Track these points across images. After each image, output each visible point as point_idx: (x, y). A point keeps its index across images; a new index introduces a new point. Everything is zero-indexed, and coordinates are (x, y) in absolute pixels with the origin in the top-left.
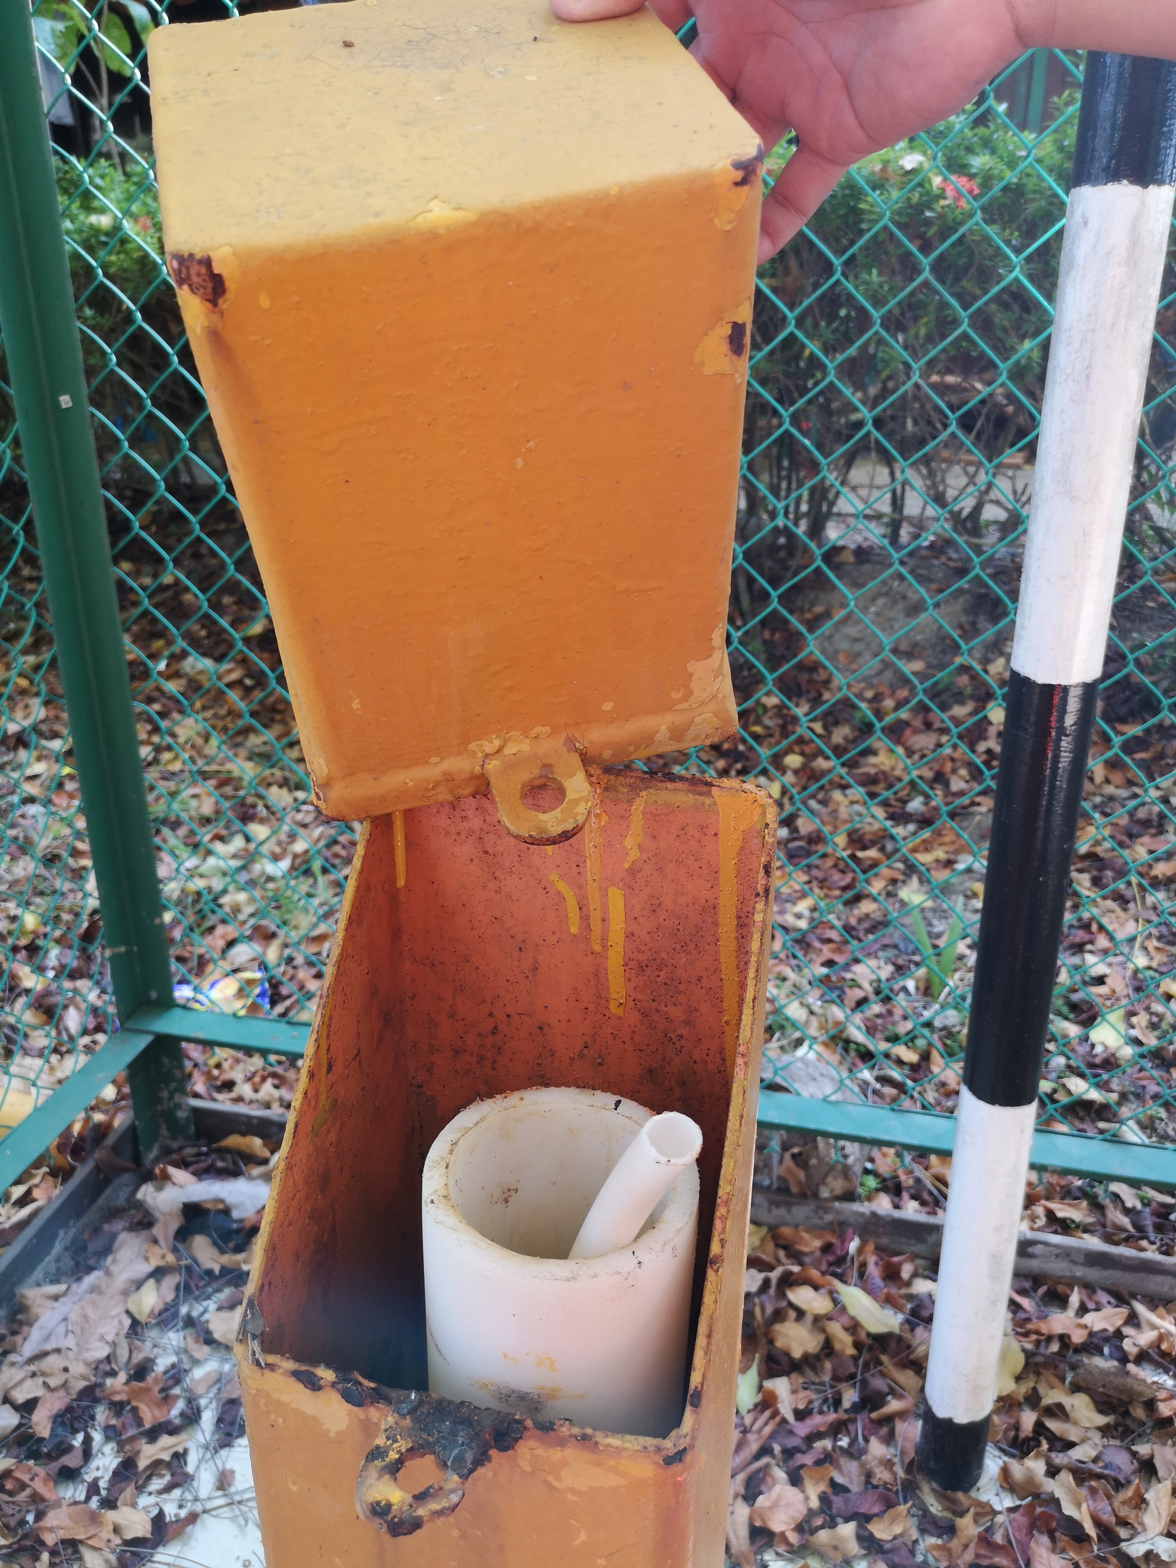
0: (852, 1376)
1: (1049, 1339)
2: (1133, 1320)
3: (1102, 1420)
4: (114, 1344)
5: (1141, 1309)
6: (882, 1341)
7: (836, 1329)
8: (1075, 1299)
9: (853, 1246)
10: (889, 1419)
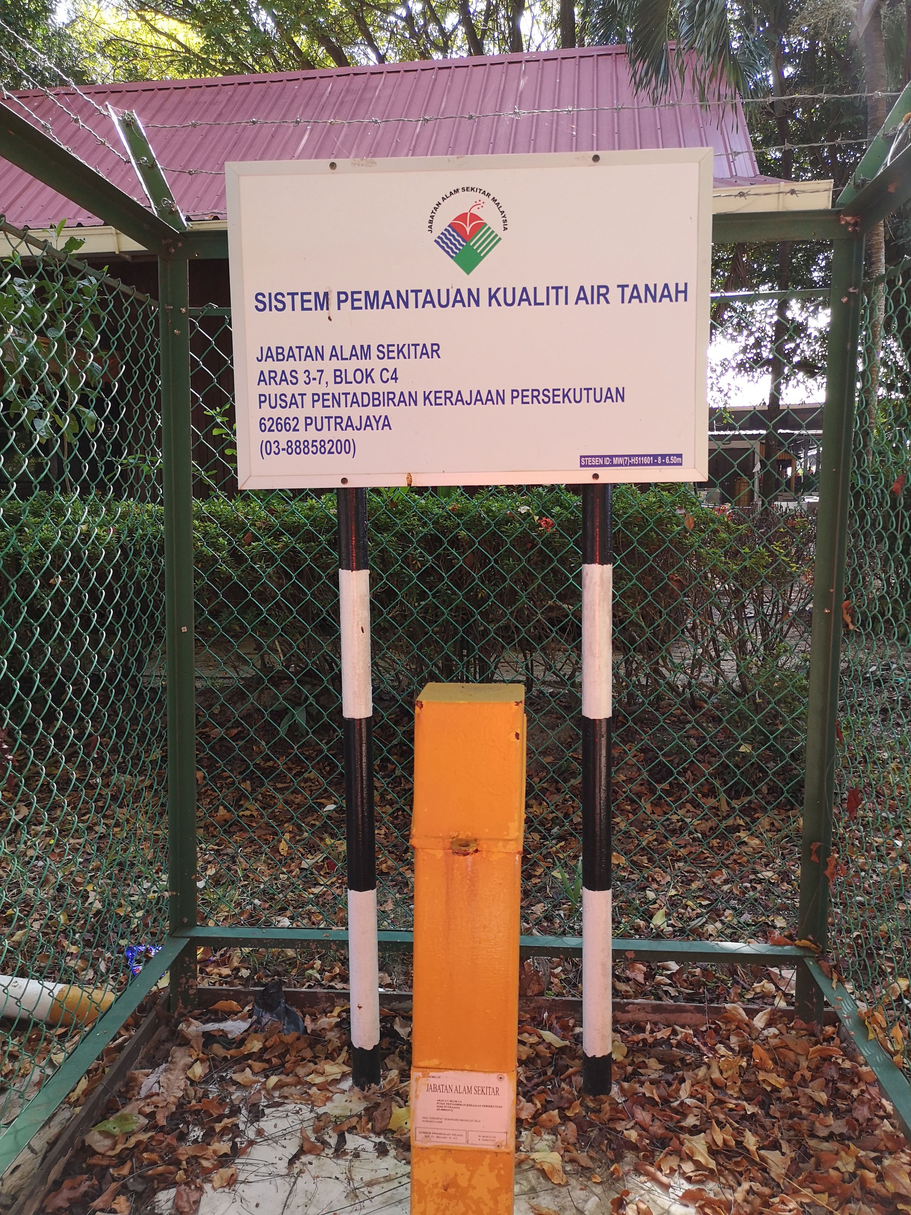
0: (550, 1063)
1: (638, 1043)
2: (675, 1033)
3: (662, 1067)
4: (185, 1090)
5: (677, 1028)
6: (562, 1050)
7: (541, 1048)
8: (648, 1027)
9: (546, 1015)
10: (569, 1077)
